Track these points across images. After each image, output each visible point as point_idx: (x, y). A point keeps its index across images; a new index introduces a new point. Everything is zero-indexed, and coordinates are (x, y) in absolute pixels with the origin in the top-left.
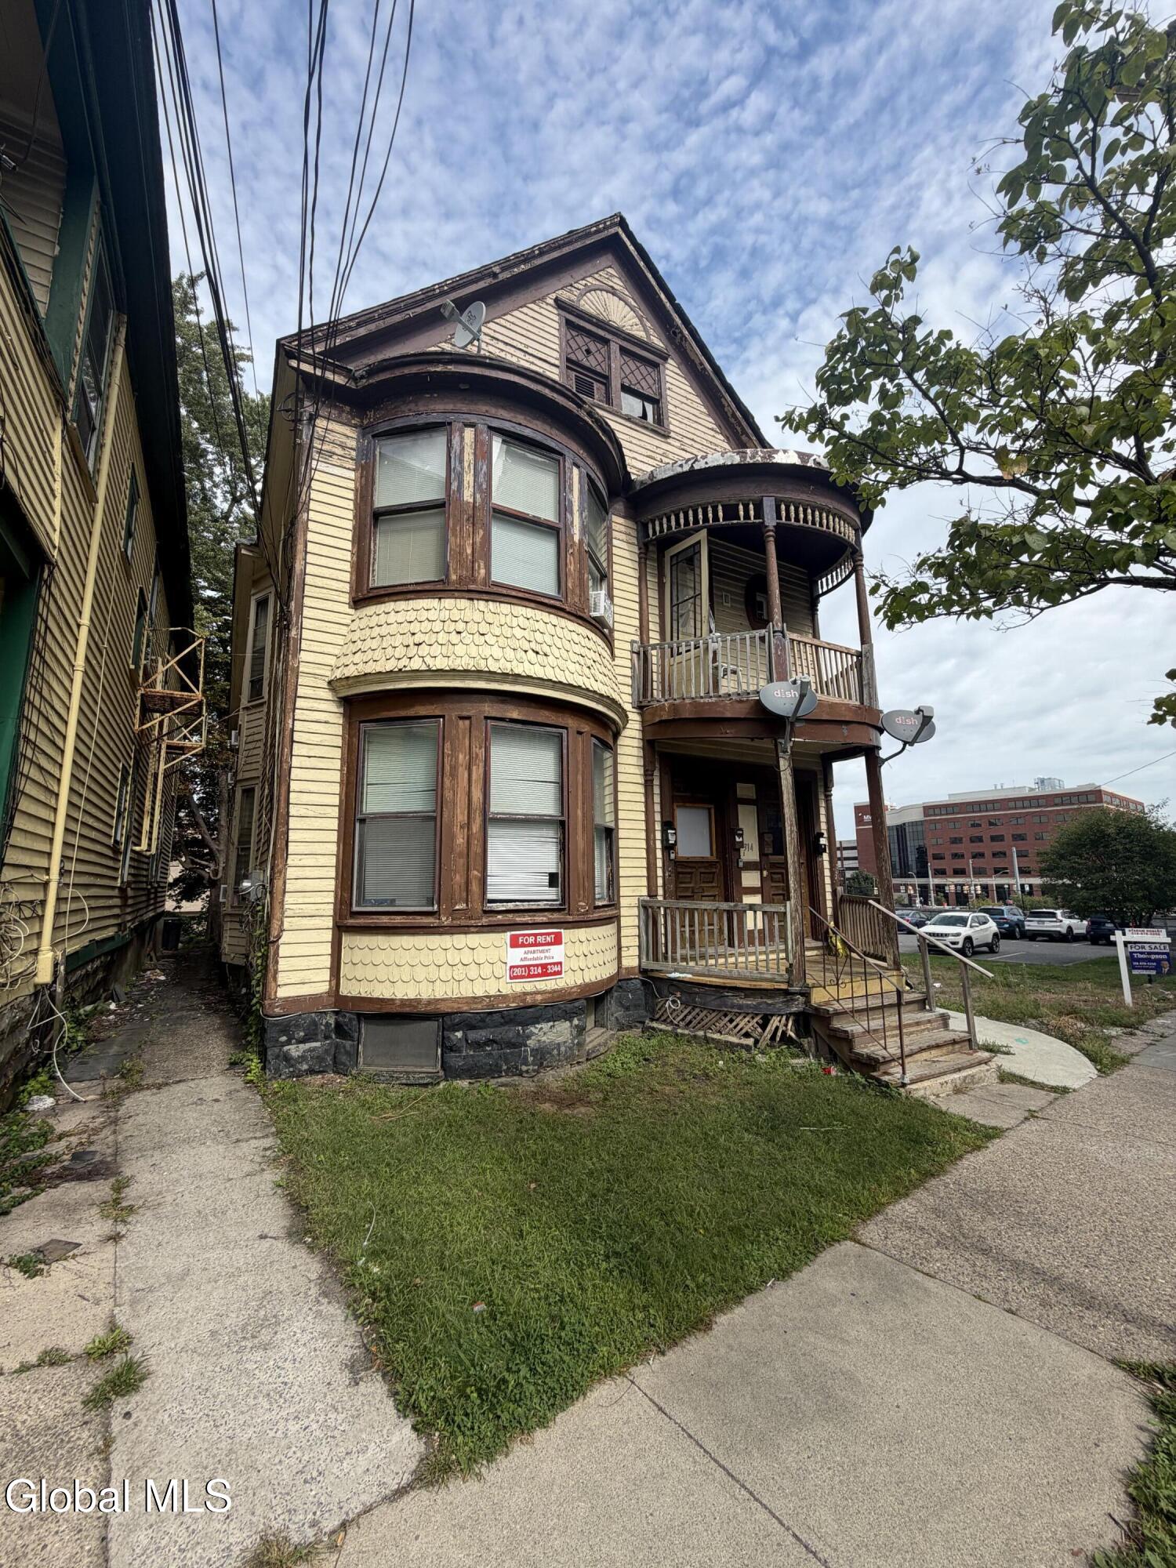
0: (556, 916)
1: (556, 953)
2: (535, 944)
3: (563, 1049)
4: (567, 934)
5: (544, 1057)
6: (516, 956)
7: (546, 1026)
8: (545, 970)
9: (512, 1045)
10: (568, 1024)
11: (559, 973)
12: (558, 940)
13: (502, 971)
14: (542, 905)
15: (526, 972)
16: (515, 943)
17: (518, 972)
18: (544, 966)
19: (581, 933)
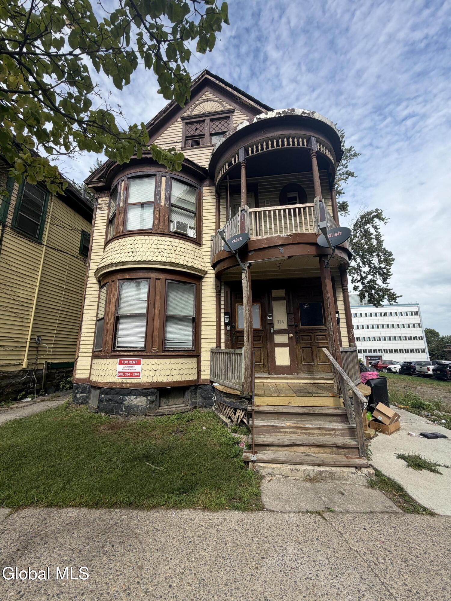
0: (140, 353)
1: (138, 368)
2: (128, 364)
3: (140, 408)
4: (143, 361)
5: (130, 410)
6: (120, 368)
7: (132, 397)
8: (131, 375)
9: (118, 403)
10: (145, 398)
11: (139, 376)
12: (139, 363)
13: (116, 373)
14: (138, 349)
15: (123, 374)
16: (120, 363)
17: (121, 374)
18: (131, 373)
19: (153, 361)
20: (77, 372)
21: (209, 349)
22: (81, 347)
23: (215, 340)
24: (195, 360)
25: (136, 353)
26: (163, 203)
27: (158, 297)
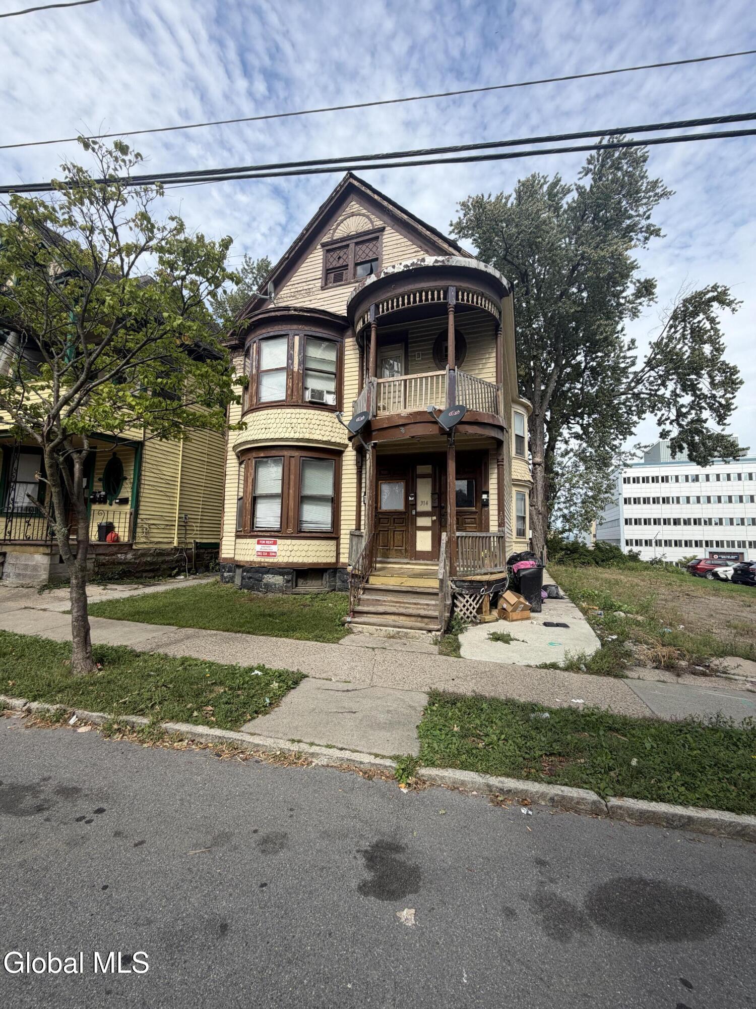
0: (276, 534)
1: (274, 548)
2: (265, 544)
3: (277, 586)
4: (279, 541)
5: (269, 588)
6: (259, 548)
7: (271, 576)
8: (268, 554)
9: (257, 580)
10: (282, 577)
11: (275, 556)
12: (275, 543)
13: (254, 553)
14: (275, 529)
15: (262, 554)
16: (258, 543)
17: (259, 554)
18: (268, 553)
19: (288, 542)
20: (223, 551)
21: (348, 532)
22: (225, 526)
23: (354, 522)
24: (333, 543)
25: (273, 534)
26: (296, 369)
27: (292, 477)
